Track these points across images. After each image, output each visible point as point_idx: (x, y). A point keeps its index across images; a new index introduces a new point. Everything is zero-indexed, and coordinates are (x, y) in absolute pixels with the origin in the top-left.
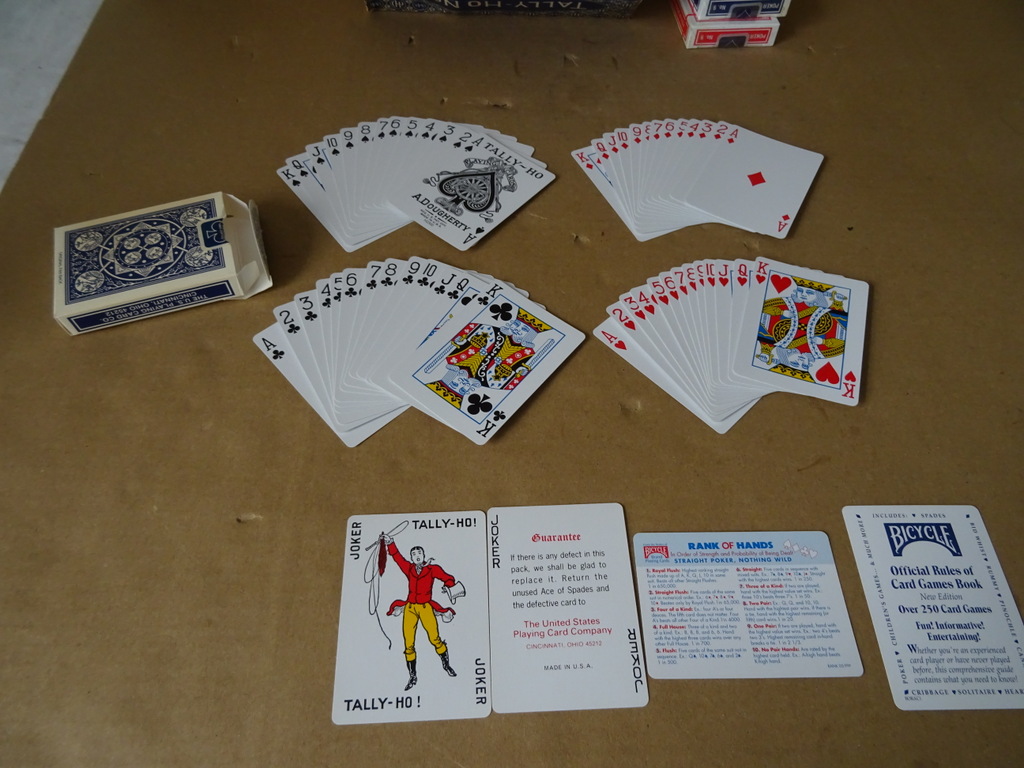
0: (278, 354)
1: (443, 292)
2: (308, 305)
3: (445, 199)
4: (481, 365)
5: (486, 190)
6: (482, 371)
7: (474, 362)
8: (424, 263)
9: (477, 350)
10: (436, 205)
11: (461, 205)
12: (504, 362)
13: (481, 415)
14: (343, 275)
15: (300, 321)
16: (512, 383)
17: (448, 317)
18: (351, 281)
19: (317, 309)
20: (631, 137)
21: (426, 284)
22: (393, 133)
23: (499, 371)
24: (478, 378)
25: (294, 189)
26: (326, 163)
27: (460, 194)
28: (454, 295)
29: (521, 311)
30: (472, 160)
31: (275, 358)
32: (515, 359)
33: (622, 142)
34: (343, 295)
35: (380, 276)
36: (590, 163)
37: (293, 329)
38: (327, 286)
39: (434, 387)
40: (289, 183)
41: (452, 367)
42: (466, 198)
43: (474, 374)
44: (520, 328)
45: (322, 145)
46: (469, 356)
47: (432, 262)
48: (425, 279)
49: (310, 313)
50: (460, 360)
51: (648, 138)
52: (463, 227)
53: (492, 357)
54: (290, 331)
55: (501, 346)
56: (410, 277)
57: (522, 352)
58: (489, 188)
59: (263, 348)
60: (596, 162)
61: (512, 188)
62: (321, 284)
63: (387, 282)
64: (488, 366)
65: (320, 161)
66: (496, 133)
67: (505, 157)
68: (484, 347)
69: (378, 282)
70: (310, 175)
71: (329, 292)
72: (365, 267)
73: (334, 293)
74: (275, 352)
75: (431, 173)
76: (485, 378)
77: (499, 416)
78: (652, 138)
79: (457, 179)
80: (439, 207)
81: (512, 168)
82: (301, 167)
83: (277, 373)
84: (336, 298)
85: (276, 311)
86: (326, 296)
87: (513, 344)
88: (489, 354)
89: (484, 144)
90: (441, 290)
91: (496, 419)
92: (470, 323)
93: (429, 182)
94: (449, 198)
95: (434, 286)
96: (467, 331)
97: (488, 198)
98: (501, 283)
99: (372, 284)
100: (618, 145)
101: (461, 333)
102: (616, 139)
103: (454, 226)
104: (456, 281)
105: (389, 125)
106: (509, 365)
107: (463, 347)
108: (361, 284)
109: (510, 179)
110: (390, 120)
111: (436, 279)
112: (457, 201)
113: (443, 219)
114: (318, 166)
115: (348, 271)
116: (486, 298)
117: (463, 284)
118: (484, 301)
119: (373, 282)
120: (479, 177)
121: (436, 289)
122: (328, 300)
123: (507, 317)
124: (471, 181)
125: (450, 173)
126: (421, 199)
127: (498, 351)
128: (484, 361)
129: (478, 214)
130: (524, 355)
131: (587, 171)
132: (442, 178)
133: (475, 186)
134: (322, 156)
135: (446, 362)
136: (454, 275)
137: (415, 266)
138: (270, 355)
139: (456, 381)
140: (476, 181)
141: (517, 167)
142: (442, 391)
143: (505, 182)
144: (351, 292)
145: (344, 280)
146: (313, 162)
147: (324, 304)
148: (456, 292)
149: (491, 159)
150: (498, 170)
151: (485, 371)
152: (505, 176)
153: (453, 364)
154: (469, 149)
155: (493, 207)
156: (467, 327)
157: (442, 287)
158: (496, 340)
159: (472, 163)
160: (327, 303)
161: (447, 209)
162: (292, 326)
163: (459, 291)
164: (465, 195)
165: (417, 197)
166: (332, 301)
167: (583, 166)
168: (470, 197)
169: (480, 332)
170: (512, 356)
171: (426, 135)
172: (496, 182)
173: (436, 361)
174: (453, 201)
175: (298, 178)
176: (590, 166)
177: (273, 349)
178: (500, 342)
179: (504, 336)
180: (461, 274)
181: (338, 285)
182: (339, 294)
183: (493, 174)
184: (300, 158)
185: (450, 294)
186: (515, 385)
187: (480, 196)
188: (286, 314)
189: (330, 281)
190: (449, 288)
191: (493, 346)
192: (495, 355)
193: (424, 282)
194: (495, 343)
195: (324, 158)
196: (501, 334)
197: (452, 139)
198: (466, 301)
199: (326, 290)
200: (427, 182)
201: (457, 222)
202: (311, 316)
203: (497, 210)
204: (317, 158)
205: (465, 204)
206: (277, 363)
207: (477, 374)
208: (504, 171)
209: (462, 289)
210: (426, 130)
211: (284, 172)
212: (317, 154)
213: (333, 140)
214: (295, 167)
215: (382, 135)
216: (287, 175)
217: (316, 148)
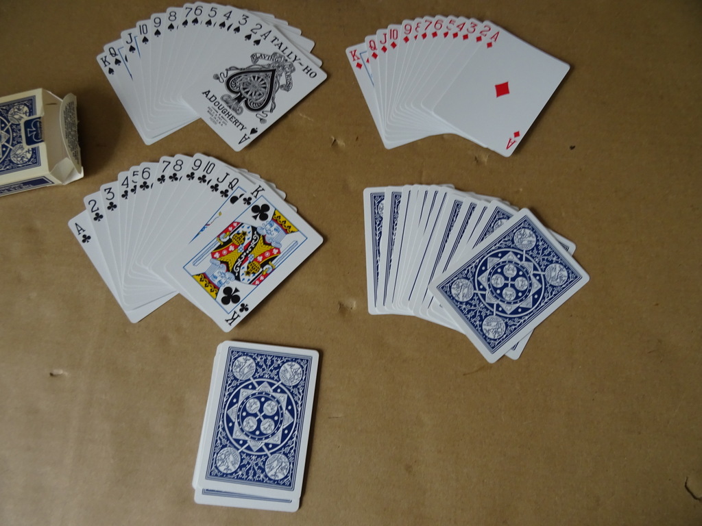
0: (86, 238)
1: (217, 190)
2: (110, 196)
3: (229, 97)
4: (237, 261)
5: (265, 88)
6: (237, 266)
7: (231, 258)
8: (206, 159)
9: (236, 247)
10: (221, 102)
11: (242, 104)
12: (256, 259)
13: (231, 305)
14: (139, 168)
15: (103, 211)
16: (259, 279)
17: (217, 214)
18: (146, 175)
19: (118, 200)
20: (402, 35)
21: (205, 181)
22: (195, 21)
23: (250, 268)
24: (233, 272)
25: (109, 76)
26: (136, 51)
27: (243, 92)
28: (225, 193)
29: (276, 212)
30: (258, 55)
31: (84, 241)
32: (264, 258)
33: (392, 41)
34: (138, 187)
35: (169, 172)
36: (360, 61)
37: (98, 217)
38: (127, 178)
39: (199, 278)
40: (106, 70)
41: (215, 261)
42: (248, 96)
43: (231, 268)
44: (273, 229)
45: (135, 31)
46: (229, 252)
47: (212, 160)
48: (204, 176)
49: (111, 203)
50: (221, 255)
51: (416, 37)
52: (241, 126)
53: (247, 254)
54: (95, 219)
55: (256, 245)
56: (193, 174)
57: (271, 251)
58: (268, 86)
59: (75, 232)
60: (365, 61)
61: (287, 87)
62: (122, 176)
63: (174, 177)
64: (243, 262)
65: (132, 49)
66: (284, 24)
67: (287, 52)
68: (243, 244)
69: (167, 178)
70: (122, 63)
71: (128, 184)
72: (158, 162)
73: (131, 186)
74: (84, 236)
75: (221, 69)
76: (239, 273)
77: (244, 308)
78: (420, 37)
79: (243, 76)
80: (224, 104)
81: (291, 65)
82: (116, 54)
83: (84, 255)
84: (132, 190)
85: (86, 199)
86: (124, 188)
87: (265, 243)
88: (245, 251)
89: (271, 37)
90: (215, 188)
91: (241, 310)
92: (234, 222)
93: (218, 78)
94: (233, 96)
95: (211, 184)
96: (230, 229)
97: (265, 97)
98: (264, 185)
99: (162, 179)
100: (388, 45)
101: (226, 231)
102: (388, 36)
103: (233, 125)
104: (229, 179)
105: (193, 12)
106: (259, 262)
107: (226, 243)
108: (152, 180)
109: (288, 76)
110: (194, 6)
111: (212, 177)
112: (239, 99)
113: (226, 117)
114: (130, 55)
115: (144, 165)
116: (250, 199)
117: (233, 184)
118: (248, 201)
119: (163, 176)
120: (261, 74)
121: (212, 187)
122: (126, 192)
123: (264, 217)
124: (254, 77)
125: (237, 69)
126: (209, 96)
127: (252, 248)
128: (240, 257)
129: (254, 114)
130: (272, 254)
131: (356, 70)
132: (231, 73)
133: (257, 83)
134: (133, 44)
135: (210, 256)
136: (227, 174)
137: (198, 163)
138: (80, 238)
139: (216, 274)
140: (258, 78)
141: (296, 64)
142: (204, 283)
143: (283, 81)
144: (145, 186)
145: (140, 173)
146: (125, 51)
147: (123, 196)
148: (227, 191)
149: (275, 54)
150: (279, 67)
151: (240, 267)
152: (284, 74)
153: (215, 258)
154: (257, 42)
155: (268, 108)
156: (231, 225)
157: (217, 185)
158: (252, 239)
159: (258, 58)
160: (125, 195)
161: (230, 107)
162: (97, 214)
163: (230, 190)
164: (247, 92)
165: (207, 93)
166: (129, 193)
167: (353, 64)
168: (251, 95)
169: (240, 230)
170: (263, 255)
171: (223, 25)
172: (275, 79)
173: (203, 255)
174: (236, 99)
175: (113, 66)
176: (359, 66)
177: (83, 233)
178: (256, 240)
179: (259, 235)
180: (234, 173)
181: (137, 178)
182: (135, 187)
183: (273, 71)
184: (115, 44)
185: (222, 192)
186: (261, 281)
187: (260, 94)
188: (94, 202)
189: (129, 173)
190: (222, 187)
191: (249, 244)
192: (250, 252)
193: (203, 179)
194: (251, 241)
195: (135, 47)
196: (257, 233)
197: (245, 30)
198: (234, 200)
199: (126, 183)
200: (217, 77)
201: (236, 122)
202: (112, 206)
203: (271, 110)
204: (129, 46)
205: (246, 102)
206: (85, 246)
207: (233, 269)
208: (284, 69)
209: (232, 188)
210: (224, 19)
211: (102, 59)
212: (129, 41)
213: (144, 27)
214: (111, 54)
215: (185, 23)
216: (104, 62)
217: (130, 34)
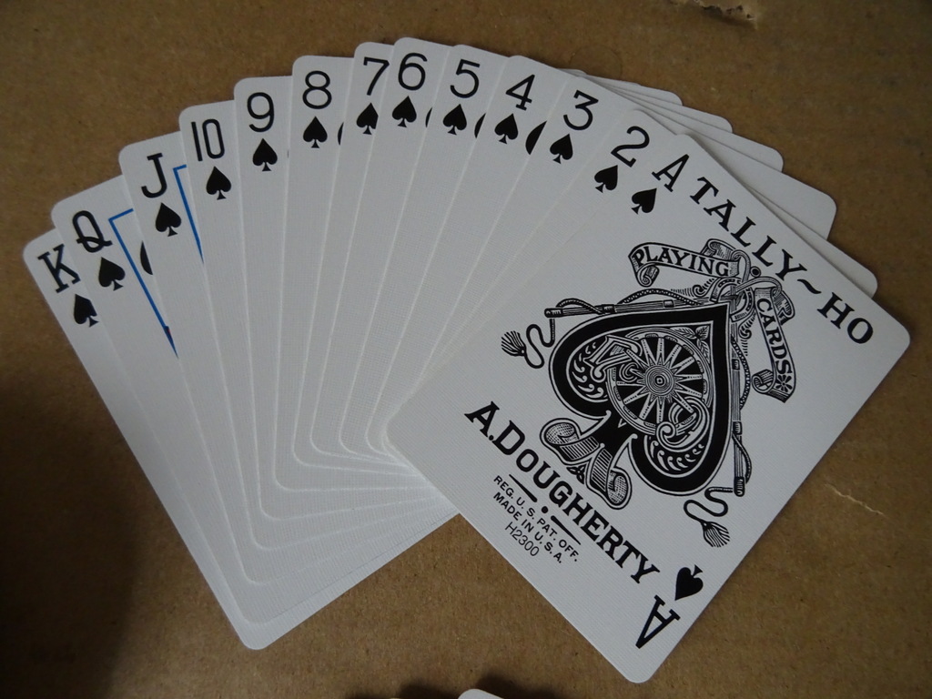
3: (572, 426)
5: (698, 385)
10: (546, 455)
11: (625, 460)
22: (405, 112)
25: (75, 333)
26: (184, 229)
27: (620, 405)
30: (656, 252)
40: (62, 307)
42: (639, 422)
45: (177, 147)
52: (632, 563)
58: (708, 377)
61: (779, 383)
65: (167, 220)
66: (717, 127)
67: (755, 238)
70: (129, 280)
75: (526, 313)
79: (610, 337)
80: (556, 464)
81: (776, 293)
82: (102, 243)
89: (688, 182)
93: (521, 351)
94: (586, 423)
97: (703, 426)
103: (602, 554)
105: (391, 73)
109: (775, 336)
110: (394, 53)
112: (610, 437)
113: (568, 521)
114: (159, 243)
120: (676, 327)
124: (653, 342)
125: (587, 309)
126: (496, 429)
129: (675, 501)
132: (566, 326)
133: (666, 366)
134: (172, 200)
140: (669, 345)
141: (791, 284)
143: (758, 357)
146: (139, 228)
149: (713, 245)
150: (734, 298)
152: (756, 328)
154: (645, 201)
155: (724, 475)
159: (656, 263)
161: (579, 473)
164: (636, 407)
165: (484, 415)
168: (651, 418)
171: (507, 128)
172: (730, 349)
174: (599, 436)
175: (89, 287)
183: (718, 315)
184: (99, 199)
187: (684, 416)
195: (180, 211)
197: (593, 152)
200: (515, 347)
201: (613, 540)
203: (739, 486)
204: (153, 207)
205: (637, 449)
208: (753, 306)
210: (509, 107)
211: (44, 257)
212: (155, 186)
213: (211, 128)
214: (83, 240)
215: (368, 118)
216: (55, 272)
217: (155, 158)
